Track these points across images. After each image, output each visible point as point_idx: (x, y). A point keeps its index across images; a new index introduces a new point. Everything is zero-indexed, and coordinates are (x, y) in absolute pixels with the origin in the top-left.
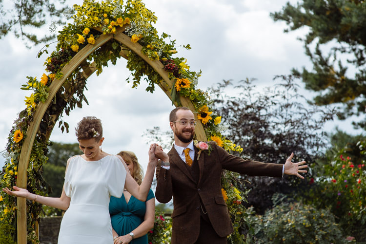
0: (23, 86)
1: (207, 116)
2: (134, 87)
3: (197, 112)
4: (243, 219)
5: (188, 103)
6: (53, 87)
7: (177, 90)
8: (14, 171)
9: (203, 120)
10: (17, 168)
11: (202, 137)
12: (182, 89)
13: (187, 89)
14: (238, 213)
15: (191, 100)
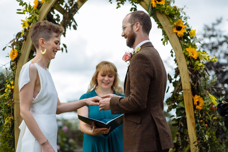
0: (18, 10)
1: (182, 29)
2: (117, 8)
3: (173, 26)
4: (219, 124)
5: (164, 18)
6: (43, 10)
7: (153, 7)
8: (11, 85)
9: (179, 32)
10: (14, 83)
11: (177, 48)
12: (158, 5)
13: (162, 5)
14: (214, 118)
15: (166, 15)
